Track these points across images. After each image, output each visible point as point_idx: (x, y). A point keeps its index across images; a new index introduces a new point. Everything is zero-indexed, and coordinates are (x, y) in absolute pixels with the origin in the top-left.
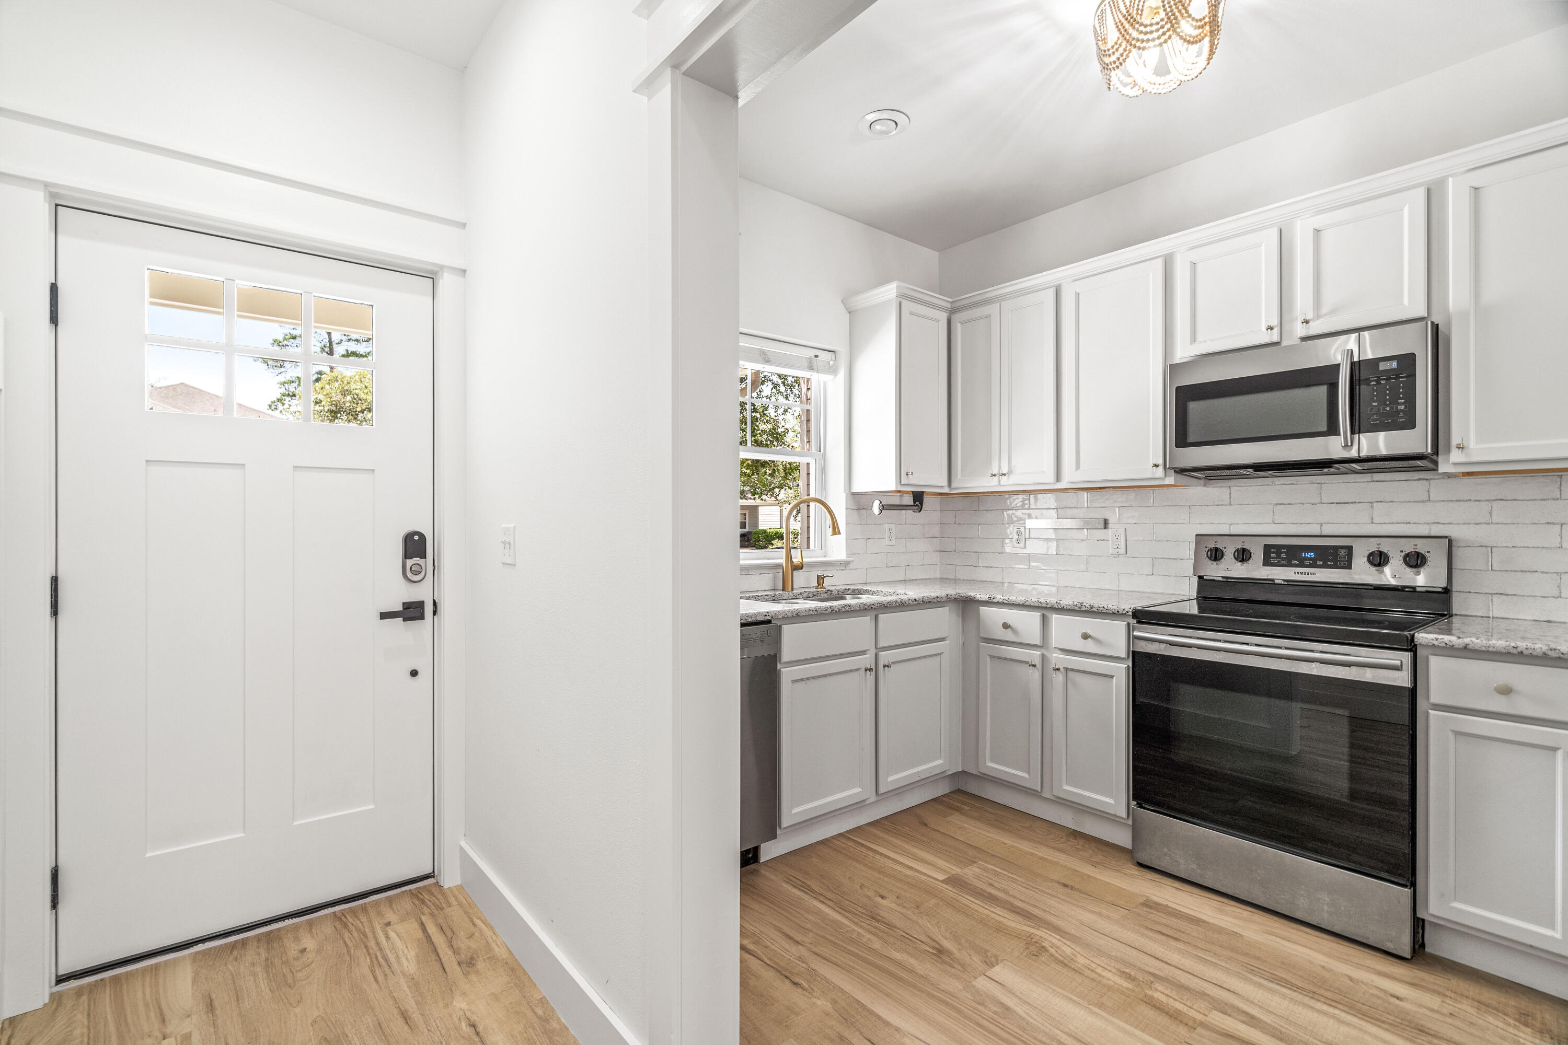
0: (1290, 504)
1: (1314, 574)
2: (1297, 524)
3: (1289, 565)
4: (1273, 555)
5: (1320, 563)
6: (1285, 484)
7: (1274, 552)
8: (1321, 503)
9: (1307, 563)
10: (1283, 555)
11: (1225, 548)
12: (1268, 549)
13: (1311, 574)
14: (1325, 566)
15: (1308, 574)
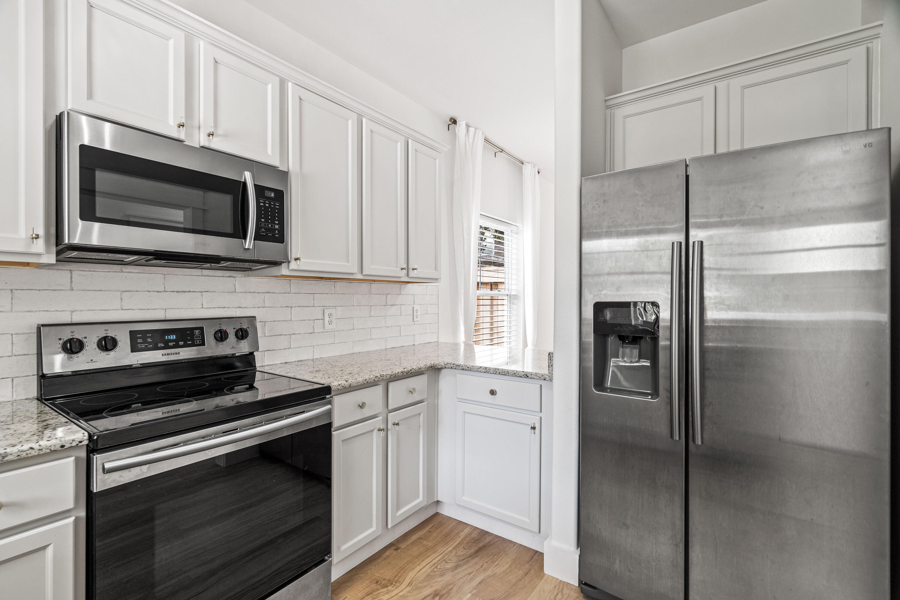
0: (137, 291)
1: (179, 353)
2: (144, 309)
3: (156, 348)
4: (140, 341)
5: (181, 343)
6: (132, 272)
7: (140, 338)
8: (165, 291)
9: (171, 344)
10: (149, 340)
11: (85, 338)
12: (133, 334)
13: (176, 354)
14: (185, 346)
15: (174, 354)
